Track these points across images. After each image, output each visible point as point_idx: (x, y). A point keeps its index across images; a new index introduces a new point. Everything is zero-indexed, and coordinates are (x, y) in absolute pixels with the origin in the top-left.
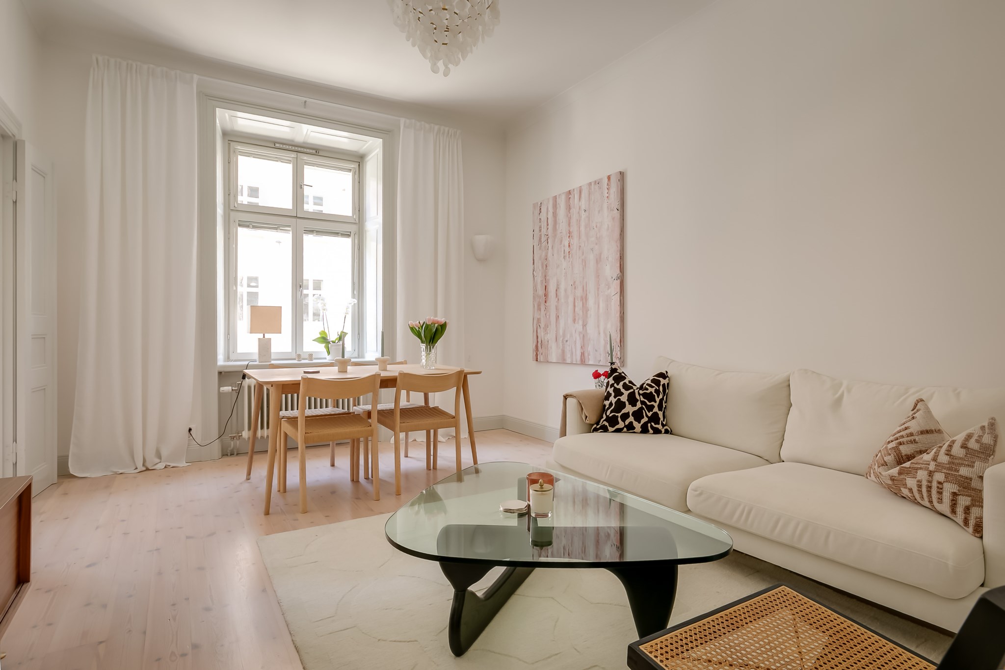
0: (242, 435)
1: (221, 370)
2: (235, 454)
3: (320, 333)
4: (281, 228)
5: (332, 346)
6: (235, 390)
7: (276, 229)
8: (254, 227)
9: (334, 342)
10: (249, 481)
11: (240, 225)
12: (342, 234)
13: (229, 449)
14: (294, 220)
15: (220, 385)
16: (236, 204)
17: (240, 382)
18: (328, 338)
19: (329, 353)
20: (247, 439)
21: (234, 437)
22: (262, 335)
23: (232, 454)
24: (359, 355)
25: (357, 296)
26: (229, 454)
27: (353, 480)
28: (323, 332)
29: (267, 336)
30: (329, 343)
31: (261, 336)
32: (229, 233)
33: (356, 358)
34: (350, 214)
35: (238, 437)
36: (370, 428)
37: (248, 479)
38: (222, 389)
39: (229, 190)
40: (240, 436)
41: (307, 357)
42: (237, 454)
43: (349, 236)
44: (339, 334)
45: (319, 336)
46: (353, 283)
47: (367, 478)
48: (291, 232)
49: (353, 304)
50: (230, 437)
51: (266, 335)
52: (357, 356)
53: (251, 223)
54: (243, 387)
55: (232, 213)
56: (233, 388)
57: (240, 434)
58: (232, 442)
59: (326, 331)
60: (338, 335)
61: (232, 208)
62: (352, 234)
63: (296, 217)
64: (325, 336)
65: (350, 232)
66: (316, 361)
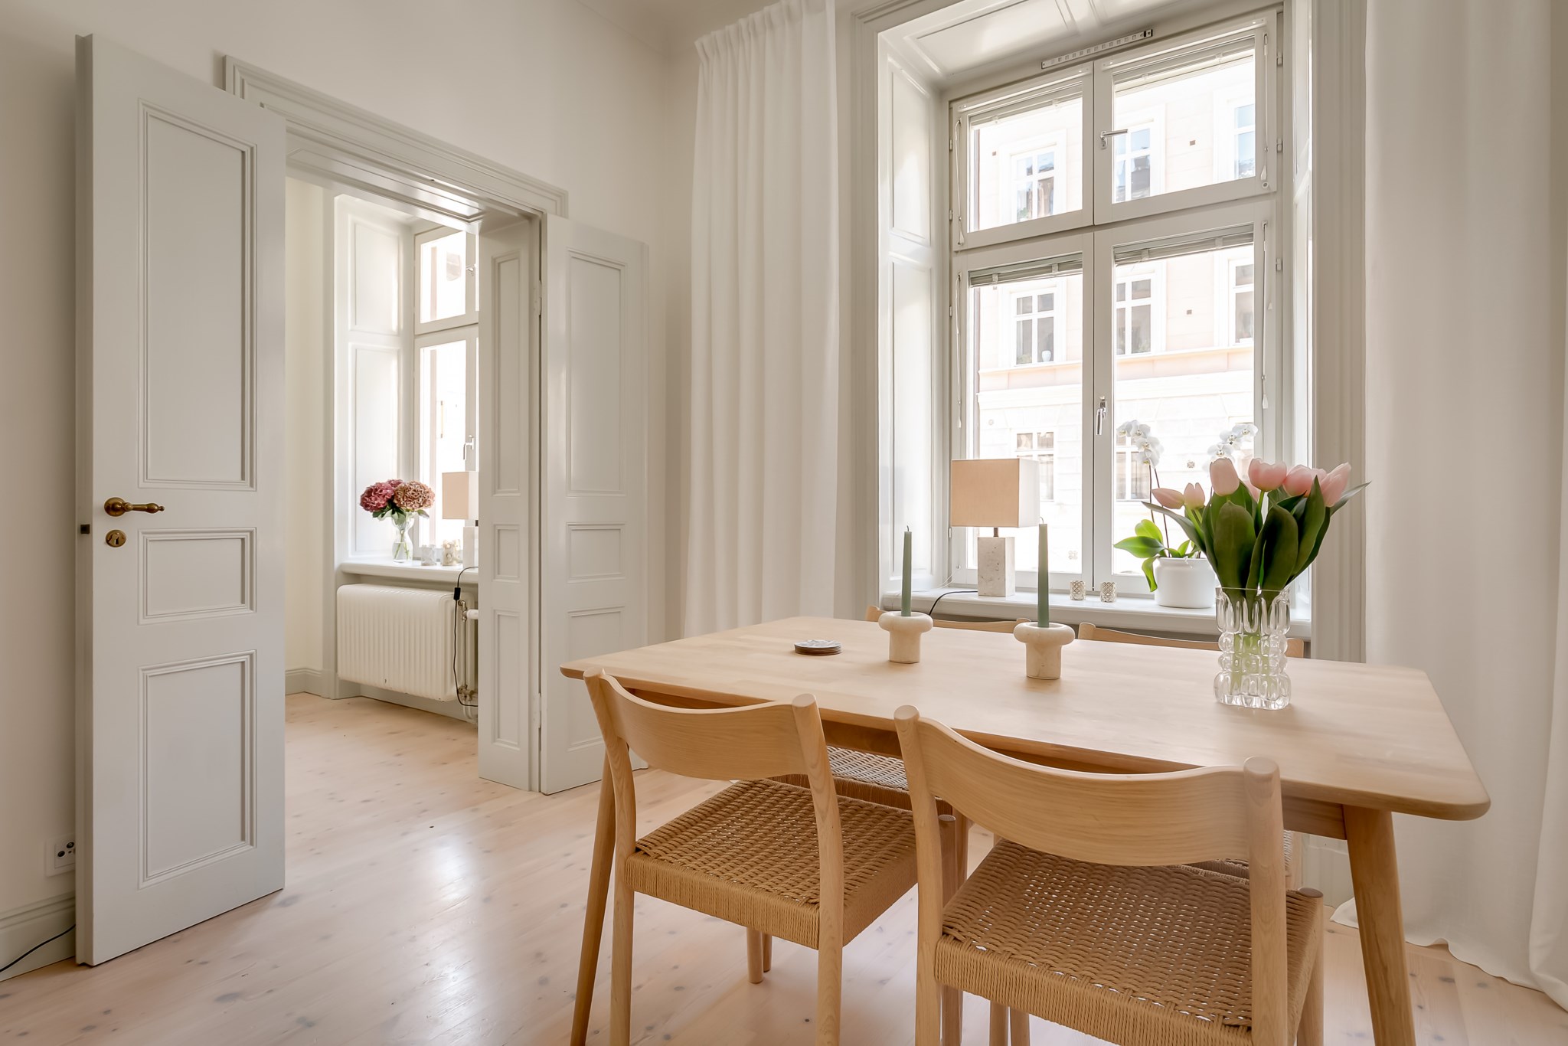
5: (1163, 564)
8: (1003, 279)
9: (1175, 554)
11: (972, 283)
12: (1225, 238)
14: (1089, 235)
16: (962, 235)
18: (1163, 544)
19: (1152, 584)
22: (993, 529)
25: (1271, 415)
28: (1146, 525)
29: (1003, 532)
31: (991, 532)
32: (951, 305)
34: (1250, 172)
43: (1244, 238)
45: (1134, 535)
46: (1260, 378)
51: (1000, 530)
53: (995, 271)
55: (956, 260)
61: (954, 248)
62: (1257, 232)
63: (1093, 227)
64: (1152, 537)
65: (1251, 226)
66: (1120, 605)
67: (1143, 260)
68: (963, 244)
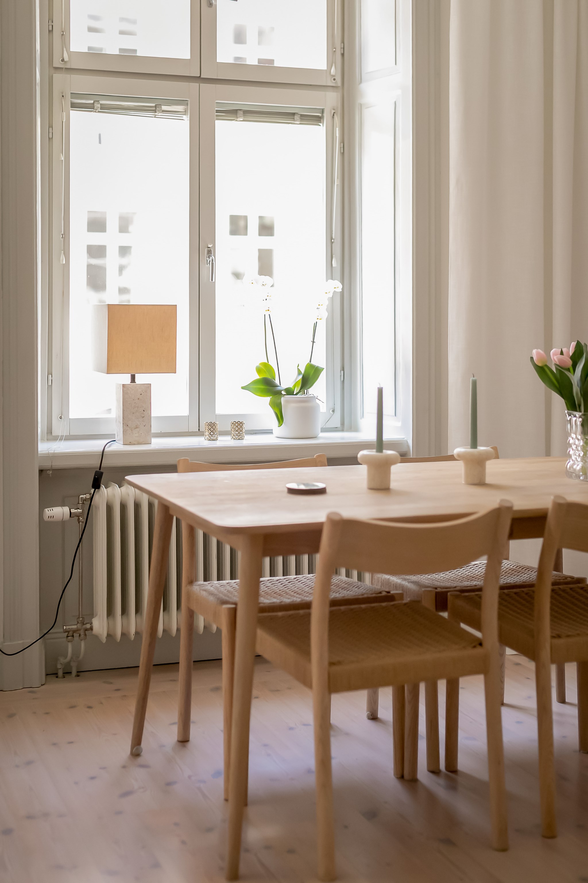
0: (91, 629)
1: (47, 464)
2: (74, 673)
3: (259, 370)
4: (164, 108)
5: (287, 402)
6: (78, 516)
7: (155, 110)
8: (105, 109)
9: (289, 392)
10: (140, 760)
11: (74, 106)
12: (302, 116)
13: (62, 660)
14: (195, 85)
15: (44, 503)
16: (65, 53)
17: (88, 496)
18: (277, 382)
19: (280, 418)
20: (104, 640)
21: (74, 631)
22: (129, 376)
23: (67, 673)
24: (343, 424)
25: (337, 272)
26: (60, 673)
27: (401, 777)
28: (265, 367)
29: (141, 379)
30: (279, 393)
31: (126, 379)
32: (51, 126)
33: (335, 430)
34: (322, 65)
35: (82, 633)
36: (479, 651)
37: (136, 754)
38: (49, 512)
39: (51, 19)
40: (86, 630)
41: (229, 428)
42: (79, 673)
43: (317, 119)
44: (303, 372)
45: (257, 377)
46: (330, 241)
47: (434, 771)
48: (186, 118)
49: (331, 295)
50: (65, 631)
51: (137, 376)
52: (338, 425)
53: (97, 98)
54: (97, 508)
55: (57, 77)
56: (73, 511)
57: (88, 626)
58: (70, 645)
59: (273, 363)
60: (299, 373)
61: (57, 63)
62: (327, 116)
63: (199, 79)
64: (270, 378)
65: (323, 111)
66: (249, 440)
67: (238, 119)
68: (66, 62)
